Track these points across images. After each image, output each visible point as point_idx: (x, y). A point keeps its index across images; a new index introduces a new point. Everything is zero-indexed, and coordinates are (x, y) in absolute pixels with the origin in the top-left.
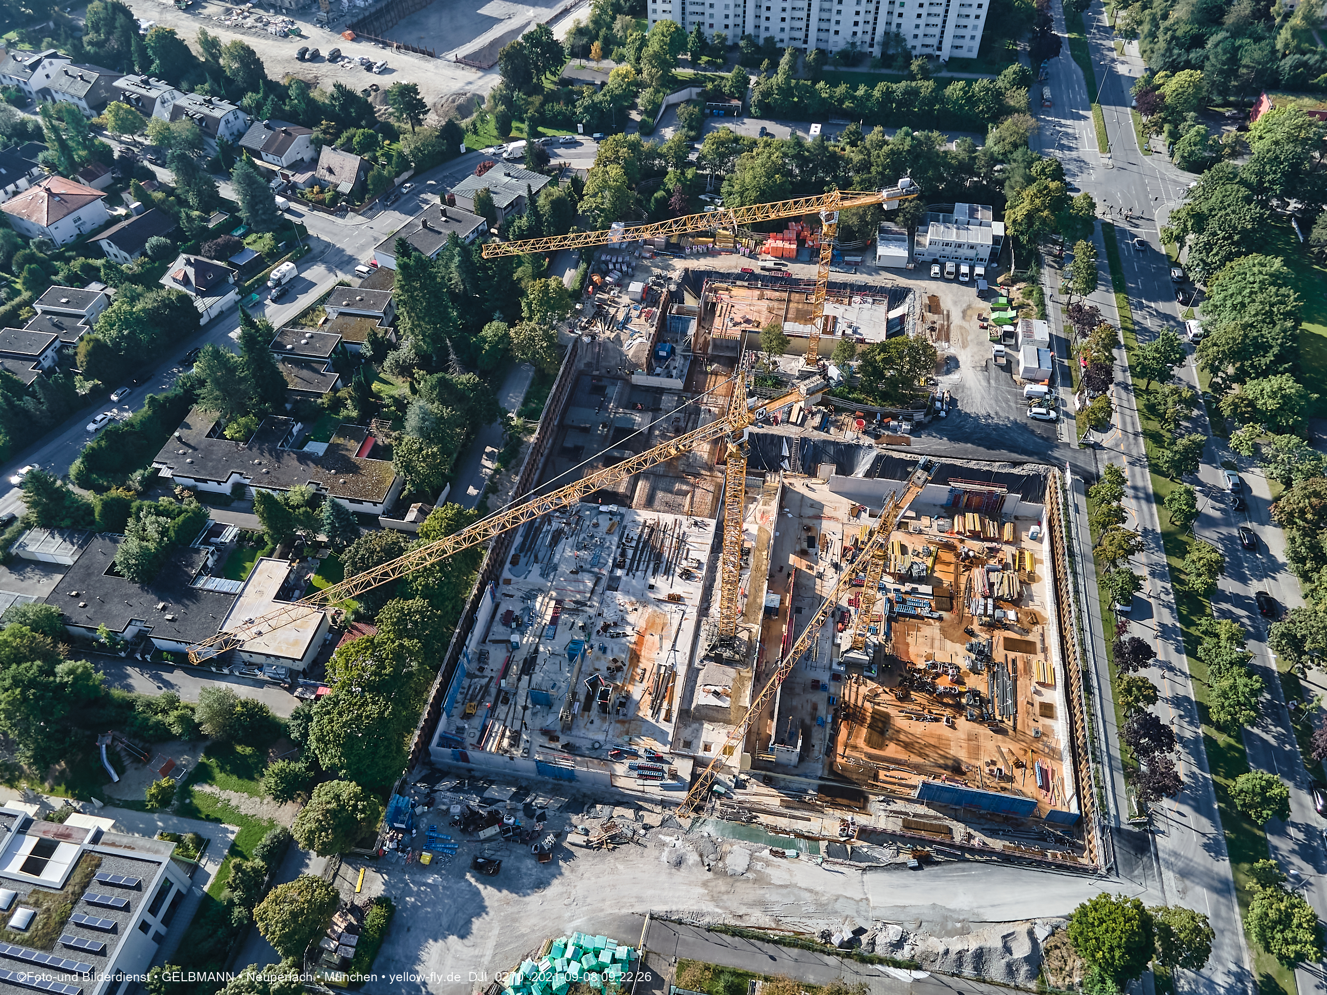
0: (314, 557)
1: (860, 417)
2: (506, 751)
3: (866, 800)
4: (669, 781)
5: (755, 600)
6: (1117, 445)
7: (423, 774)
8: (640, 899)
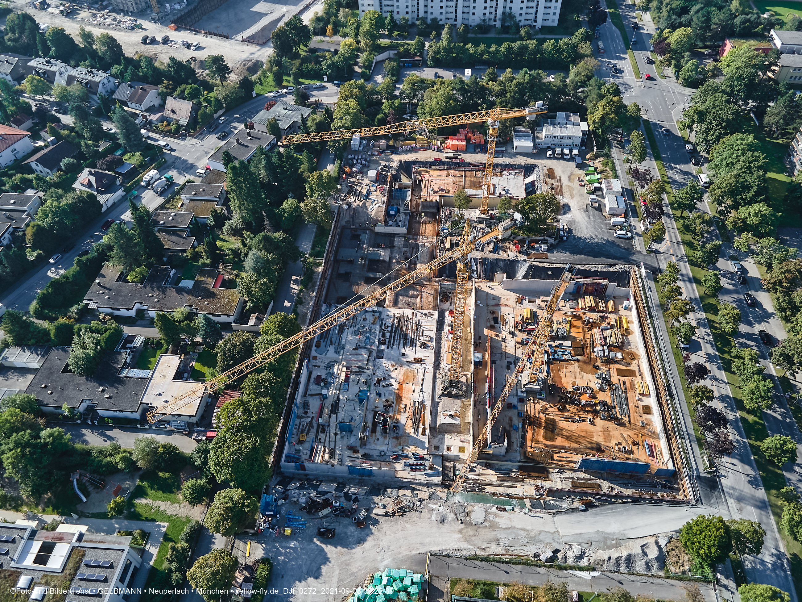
0: (194, 352)
1: (516, 244)
2: (328, 462)
3: (548, 472)
4: (429, 471)
5: (466, 358)
6: (668, 250)
7: (278, 479)
8: (422, 544)
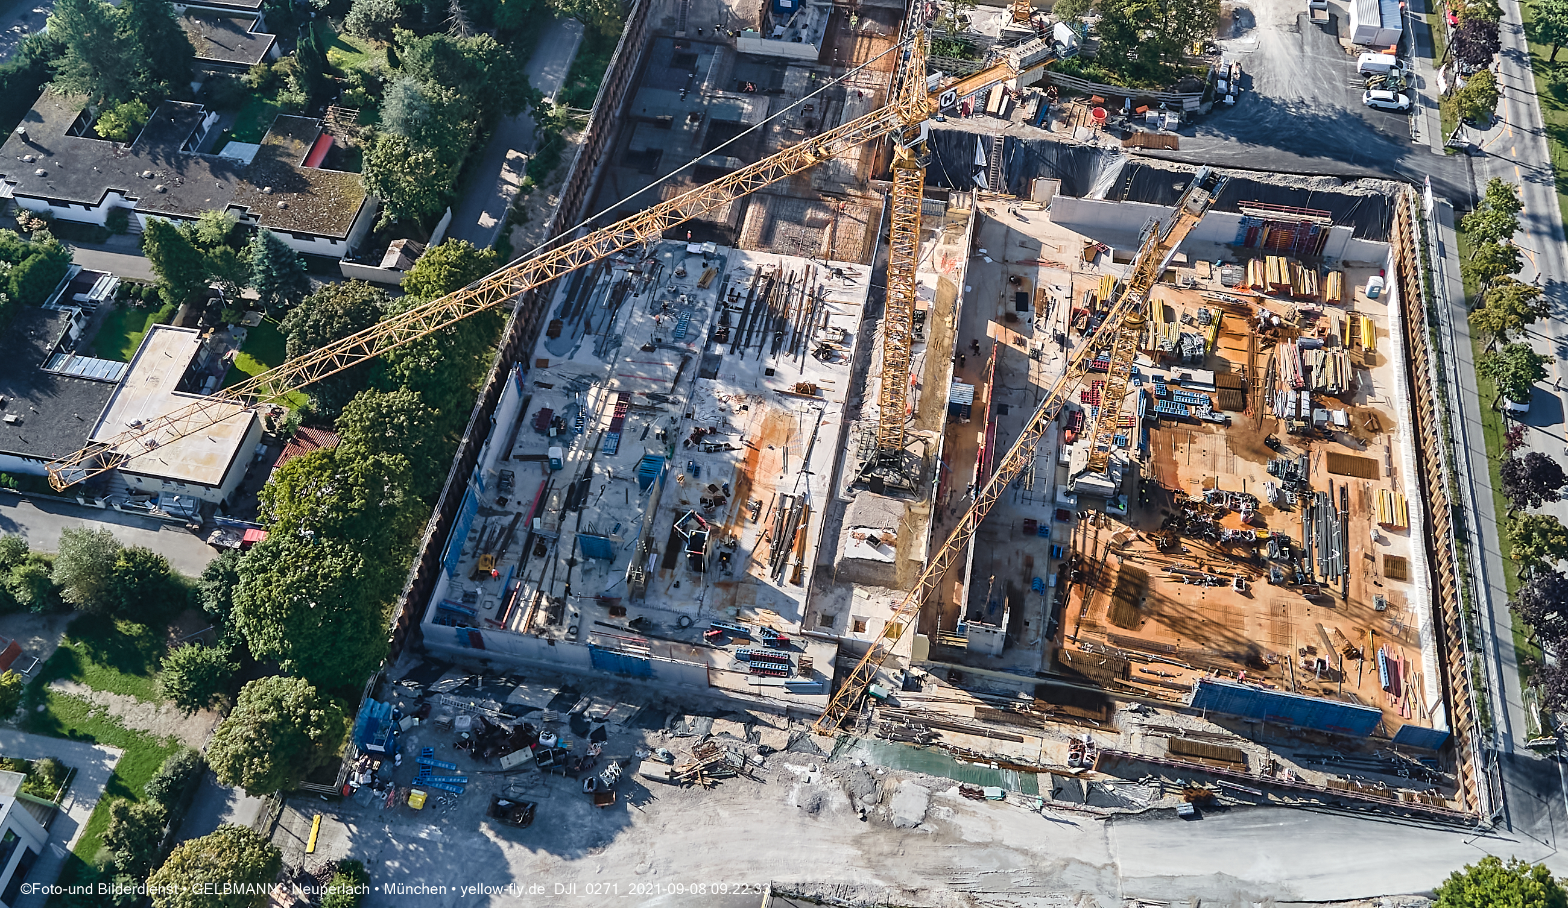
0: (237, 325)
1: (1098, 105)
2: (543, 631)
3: (1111, 708)
4: (800, 679)
5: (933, 393)
6: (1506, 149)
7: (413, 664)
8: (755, 865)
